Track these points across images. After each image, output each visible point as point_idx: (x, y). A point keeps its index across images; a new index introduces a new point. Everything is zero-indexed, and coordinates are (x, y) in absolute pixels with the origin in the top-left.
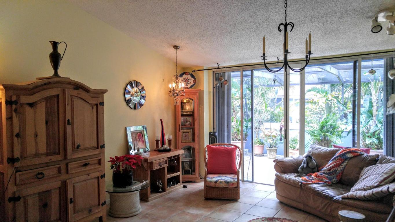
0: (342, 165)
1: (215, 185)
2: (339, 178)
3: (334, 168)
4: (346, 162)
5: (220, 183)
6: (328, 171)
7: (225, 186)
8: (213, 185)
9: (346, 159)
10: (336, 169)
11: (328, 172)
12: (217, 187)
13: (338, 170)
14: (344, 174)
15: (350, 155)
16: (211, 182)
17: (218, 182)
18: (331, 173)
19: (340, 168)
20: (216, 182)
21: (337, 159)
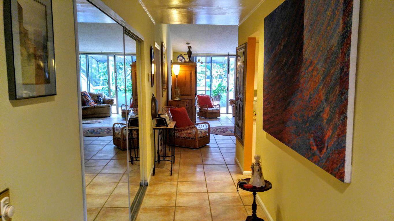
7: (216, 111)
8: (211, 112)
17: (213, 110)
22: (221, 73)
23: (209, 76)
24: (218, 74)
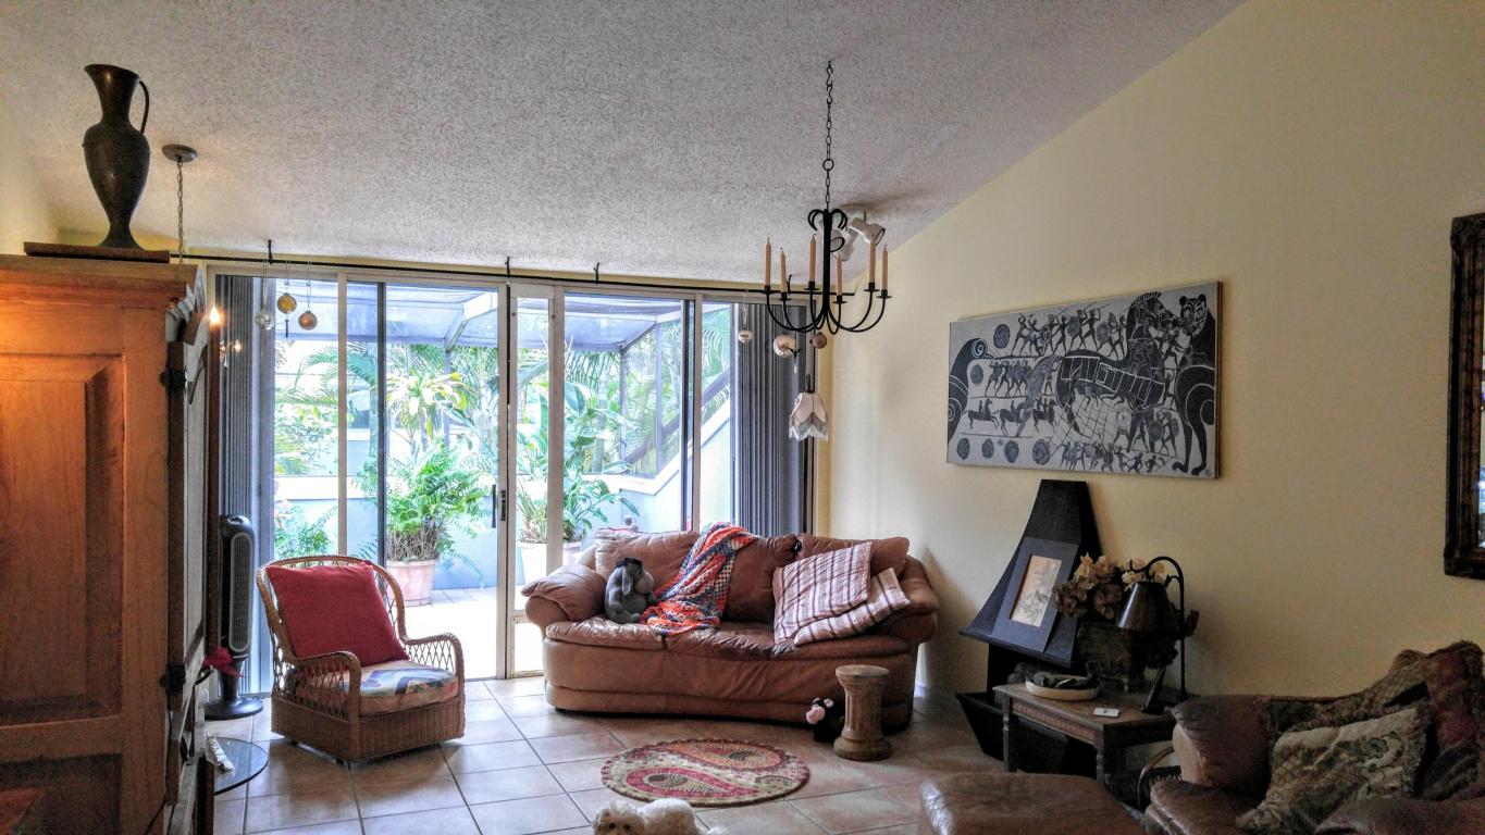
0: (724, 571)
1: (400, 704)
2: (723, 606)
3: (706, 582)
4: (732, 562)
5: (415, 691)
6: (693, 592)
7: (431, 698)
8: (390, 705)
9: (728, 557)
10: (711, 584)
11: (694, 596)
12: (405, 707)
13: (717, 586)
14: (732, 593)
15: (735, 545)
16: (381, 695)
17: (408, 691)
18: (703, 596)
19: (721, 581)
20: (401, 691)
21: (709, 557)
22: (440, 397)
23: (366, 413)
24: (422, 402)
